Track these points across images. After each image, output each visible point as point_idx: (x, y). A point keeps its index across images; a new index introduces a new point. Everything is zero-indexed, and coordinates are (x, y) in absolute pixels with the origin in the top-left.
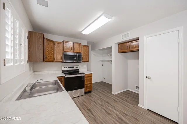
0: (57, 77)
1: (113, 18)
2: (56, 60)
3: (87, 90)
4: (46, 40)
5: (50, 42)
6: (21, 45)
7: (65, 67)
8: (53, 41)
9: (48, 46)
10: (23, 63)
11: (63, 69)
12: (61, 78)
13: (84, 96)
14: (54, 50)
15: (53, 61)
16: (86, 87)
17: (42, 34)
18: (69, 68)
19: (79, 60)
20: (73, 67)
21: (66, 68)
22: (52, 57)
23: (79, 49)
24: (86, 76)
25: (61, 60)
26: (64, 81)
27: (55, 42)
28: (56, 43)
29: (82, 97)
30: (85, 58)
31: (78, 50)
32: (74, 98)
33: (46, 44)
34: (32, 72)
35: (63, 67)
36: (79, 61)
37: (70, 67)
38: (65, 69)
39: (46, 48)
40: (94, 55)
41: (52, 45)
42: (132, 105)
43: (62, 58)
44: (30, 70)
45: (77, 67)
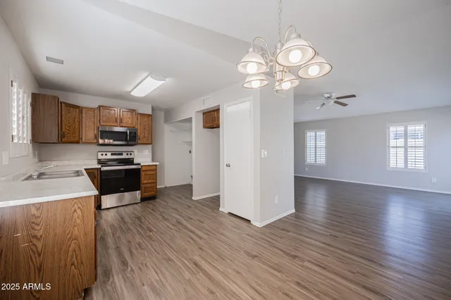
0: (85, 169)
1: (167, 79)
2: (83, 141)
3: (147, 194)
4: (63, 105)
5: (72, 109)
6: (23, 117)
7: (104, 153)
8: (78, 107)
9: (69, 115)
10: (25, 142)
11: (100, 157)
12: (93, 170)
13: (139, 204)
14: (80, 122)
15: (78, 142)
16: (143, 189)
17: (55, 97)
18: (112, 154)
19: (130, 140)
20: (122, 154)
21: (106, 155)
22: (77, 135)
23: (132, 121)
24: (143, 169)
25: (95, 141)
26: (99, 177)
27: (82, 108)
28: (84, 111)
29: (136, 205)
30: (144, 137)
31: (130, 122)
32: (119, 208)
33: (63, 113)
34: (36, 160)
35: (100, 154)
36: (130, 143)
37: (115, 154)
38: (104, 157)
39: (63, 118)
40: (171, 131)
41: (75, 113)
42: (210, 210)
43: (96, 137)
44: (34, 155)
45: (129, 153)
